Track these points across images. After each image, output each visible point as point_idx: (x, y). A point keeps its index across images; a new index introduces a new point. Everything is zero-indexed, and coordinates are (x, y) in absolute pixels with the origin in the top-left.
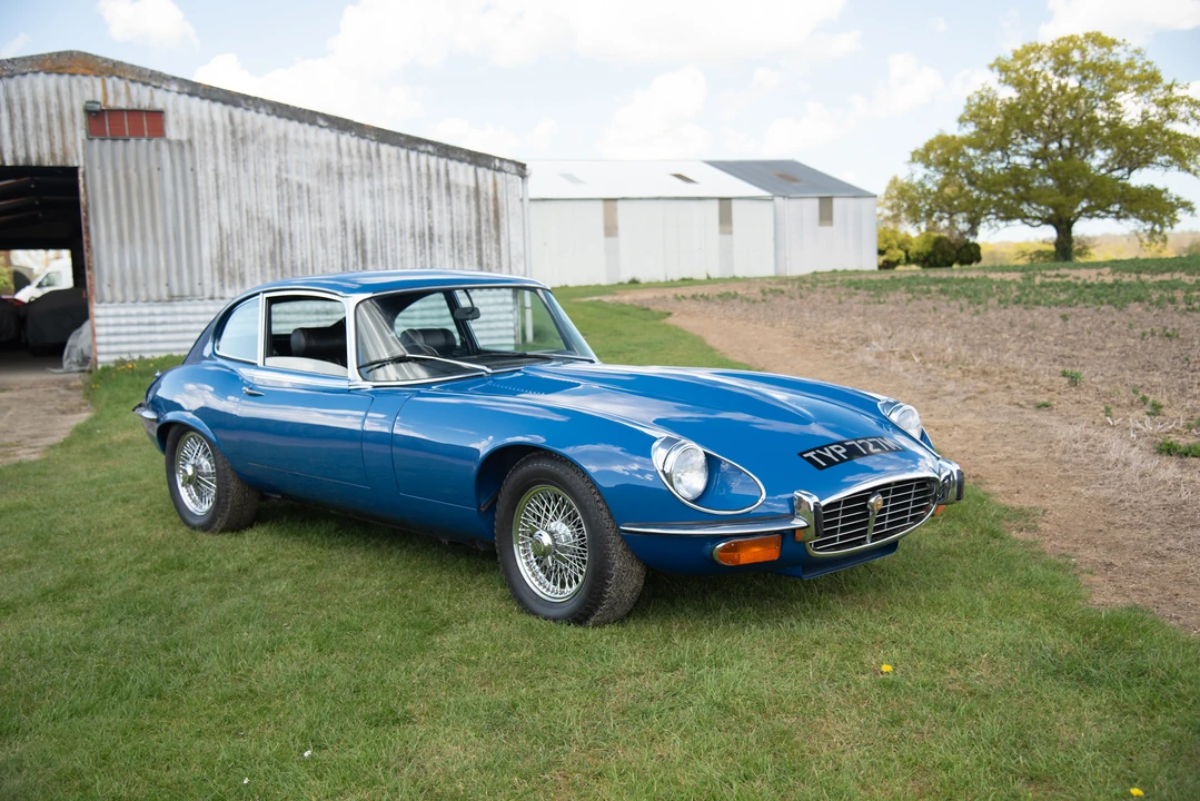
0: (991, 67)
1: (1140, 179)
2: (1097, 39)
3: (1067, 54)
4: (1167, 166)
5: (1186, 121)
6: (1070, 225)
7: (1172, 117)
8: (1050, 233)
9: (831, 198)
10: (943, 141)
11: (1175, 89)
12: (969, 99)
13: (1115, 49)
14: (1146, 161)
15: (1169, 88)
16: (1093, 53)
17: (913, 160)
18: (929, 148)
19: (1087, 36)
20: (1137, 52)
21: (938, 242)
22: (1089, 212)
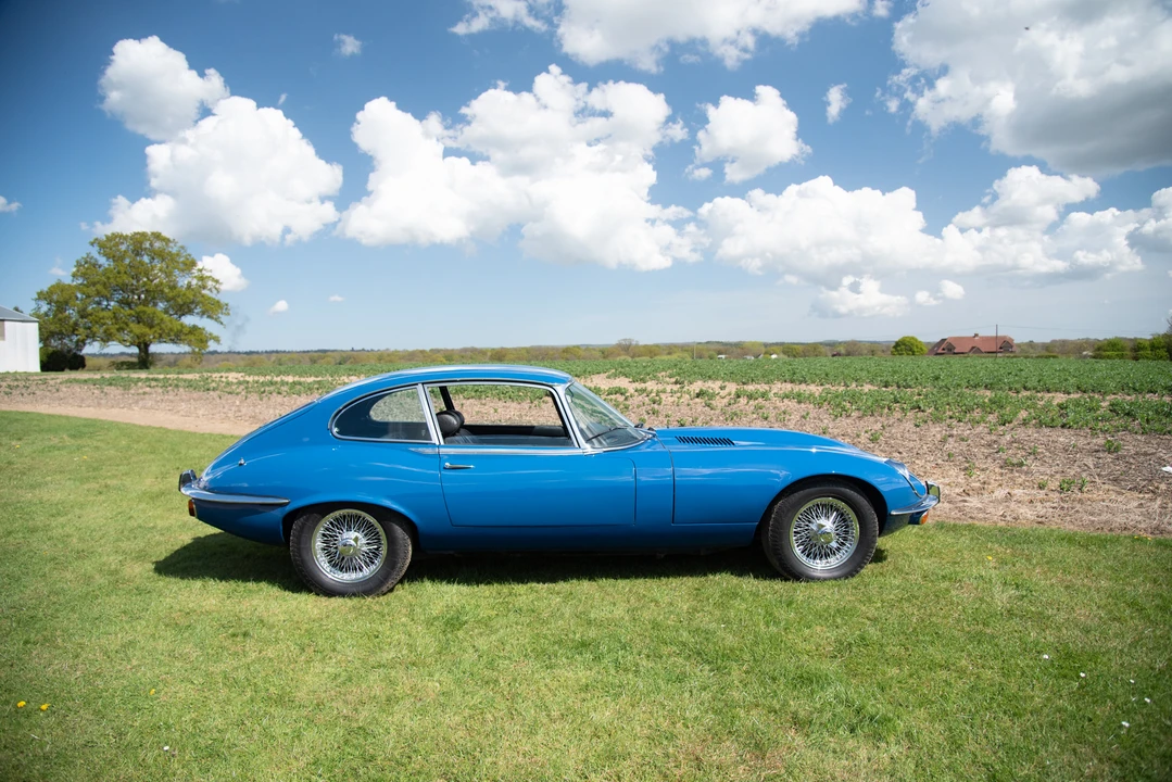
0: (92, 244)
1: (188, 320)
2: (157, 236)
3: (141, 243)
4: (203, 313)
5: (210, 290)
6: (147, 346)
7: (204, 288)
8: (135, 350)
9: (3, 320)
10: (59, 287)
11: (204, 272)
12: (78, 262)
13: (171, 245)
14: (190, 312)
15: (200, 270)
16: (157, 245)
17: (39, 299)
18: (51, 291)
19: (153, 233)
20: (183, 247)
21: (54, 353)
22: (160, 339)
